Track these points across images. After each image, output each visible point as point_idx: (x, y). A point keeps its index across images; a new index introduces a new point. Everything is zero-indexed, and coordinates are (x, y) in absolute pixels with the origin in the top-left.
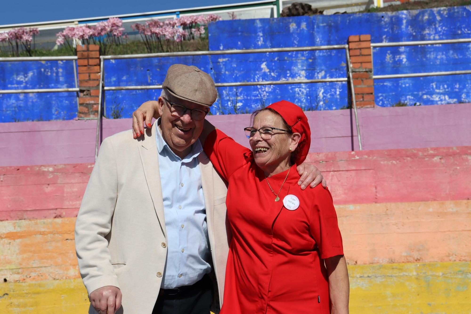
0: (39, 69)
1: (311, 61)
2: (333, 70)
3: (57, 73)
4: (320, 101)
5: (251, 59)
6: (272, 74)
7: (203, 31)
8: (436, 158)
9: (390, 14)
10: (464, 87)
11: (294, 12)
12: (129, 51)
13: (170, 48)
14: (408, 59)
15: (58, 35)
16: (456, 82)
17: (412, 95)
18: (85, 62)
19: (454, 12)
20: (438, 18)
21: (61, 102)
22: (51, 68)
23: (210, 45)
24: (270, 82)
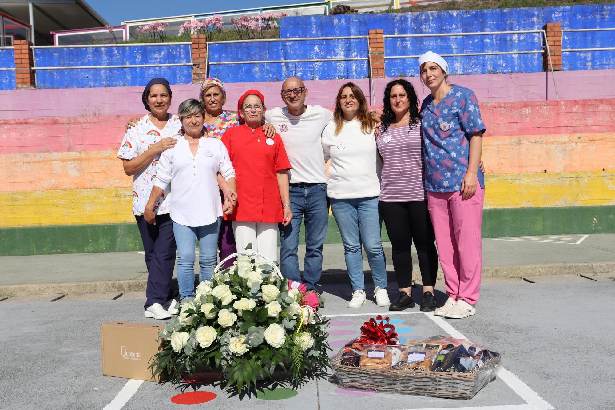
0: (169, 49)
1: (347, 45)
2: (362, 51)
3: (180, 52)
4: (353, 72)
5: (308, 43)
6: (322, 53)
7: (277, 24)
9: (400, 14)
11: (338, 11)
12: (227, 38)
13: (254, 36)
14: (411, 45)
15: (180, 26)
17: (413, 69)
18: (197, 46)
19: (442, 14)
20: (431, 18)
21: (183, 71)
22: (176, 50)
23: (280, 34)
24: (320, 60)
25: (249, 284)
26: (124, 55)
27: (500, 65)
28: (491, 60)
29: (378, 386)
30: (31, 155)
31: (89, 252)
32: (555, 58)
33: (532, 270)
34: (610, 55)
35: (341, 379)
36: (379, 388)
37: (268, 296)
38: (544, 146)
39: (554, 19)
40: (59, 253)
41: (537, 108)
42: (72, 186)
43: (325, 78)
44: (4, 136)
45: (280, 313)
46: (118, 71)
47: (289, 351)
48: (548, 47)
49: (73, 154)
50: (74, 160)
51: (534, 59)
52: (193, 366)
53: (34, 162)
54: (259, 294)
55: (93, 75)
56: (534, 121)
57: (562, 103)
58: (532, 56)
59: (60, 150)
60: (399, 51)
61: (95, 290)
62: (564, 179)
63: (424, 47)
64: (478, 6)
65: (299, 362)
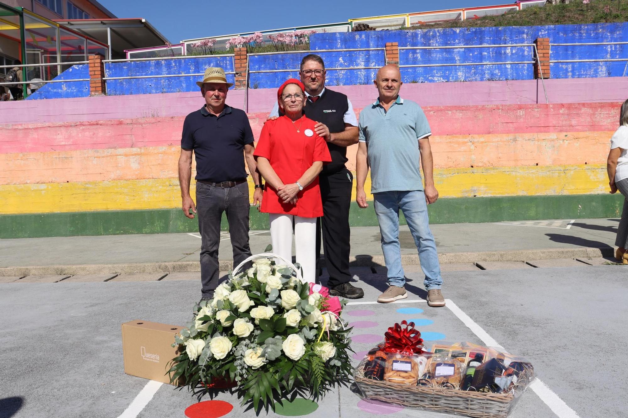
0: (216, 61)
1: (367, 56)
3: (226, 64)
4: (372, 79)
5: (334, 55)
6: (345, 64)
7: (307, 39)
8: (431, 112)
9: (411, 31)
10: (451, 73)
11: (359, 28)
12: (265, 51)
13: (288, 49)
14: (421, 57)
15: (226, 43)
16: (447, 70)
17: (423, 77)
18: (239, 57)
19: (447, 31)
20: (438, 34)
22: (223, 62)
23: (310, 47)
24: (344, 68)
25: (268, 289)
26: (180, 67)
27: (496, 74)
28: (488, 70)
29: (404, 401)
30: (100, 151)
31: (146, 233)
32: (545, 68)
33: (533, 254)
34: (587, 67)
35: (364, 392)
36: (405, 403)
37: (287, 303)
38: (536, 143)
39: (541, 36)
40: (122, 234)
41: (530, 110)
42: (134, 177)
43: (348, 84)
44: (80, 135)
45: (300, 322)
46: (175, 79)
47: (309, 362)
48: (538, 58)
49: (135, 150)
50: (135, 155)
51: (524, 69)
52: (207, 377)
53: (103, 157)
54: (278, 301)
55: (155, 84)
56: (527, 121)
57: (551, 106)
58: (523, 67)
59: (124, 146)
60: (411, 62)
61: (144, 271)
62: (553, 171)
63: (432, 58)
64: (476, 24)
65: (320, 374)
